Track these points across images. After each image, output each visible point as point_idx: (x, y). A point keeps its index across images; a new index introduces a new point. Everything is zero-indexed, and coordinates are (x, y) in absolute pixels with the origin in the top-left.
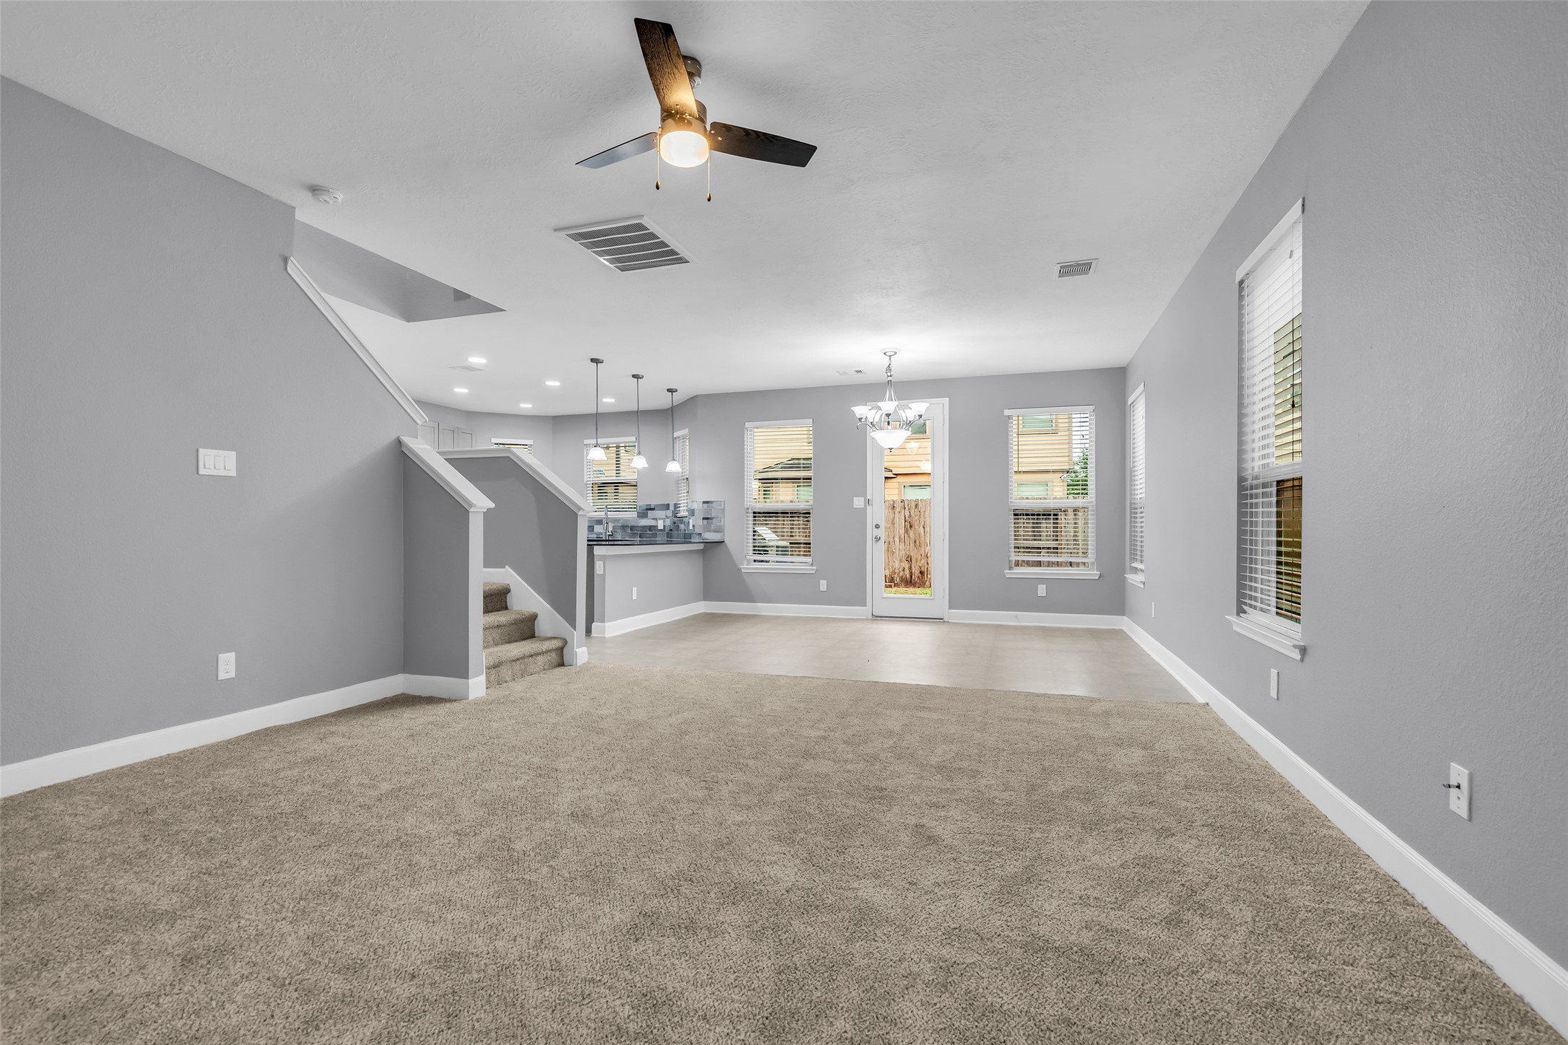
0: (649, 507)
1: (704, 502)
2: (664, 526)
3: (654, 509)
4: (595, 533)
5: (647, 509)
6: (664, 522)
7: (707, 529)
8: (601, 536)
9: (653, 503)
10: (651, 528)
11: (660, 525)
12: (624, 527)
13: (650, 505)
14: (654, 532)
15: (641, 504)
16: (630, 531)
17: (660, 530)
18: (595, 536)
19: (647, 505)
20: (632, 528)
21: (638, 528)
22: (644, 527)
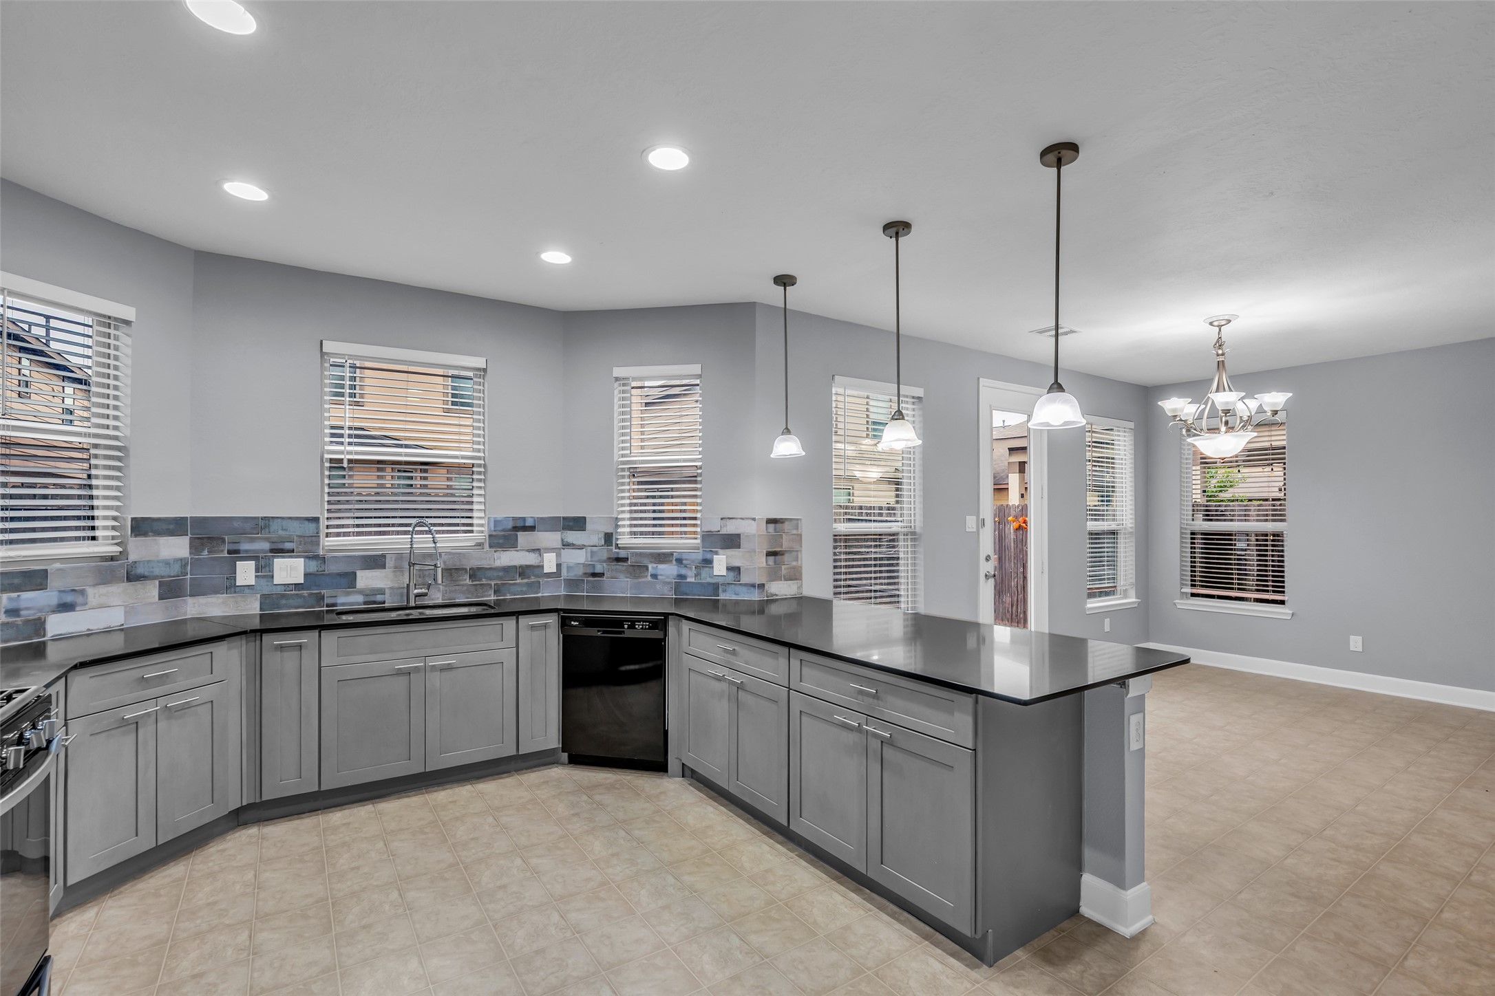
0: (520, 524)
1: (770, 521)
2: (559, 566)
3: (532, 528)
4: (361, 592)
5: (516, 529)
6: (558, 556)
7: (774, 575)
8: (379, 598)
9: (530, 512)
10: (523, 571)
11: (550, 563)
12: (452, 572)
13: (524, 519)
14: (533, 579)
15: (500, 515)
16: (468, 582)
17: (549, 575)
18: (360, 598)
19: (514, 519)
20: (474, 573)
21: (490, 574)
22: (507, 570)
